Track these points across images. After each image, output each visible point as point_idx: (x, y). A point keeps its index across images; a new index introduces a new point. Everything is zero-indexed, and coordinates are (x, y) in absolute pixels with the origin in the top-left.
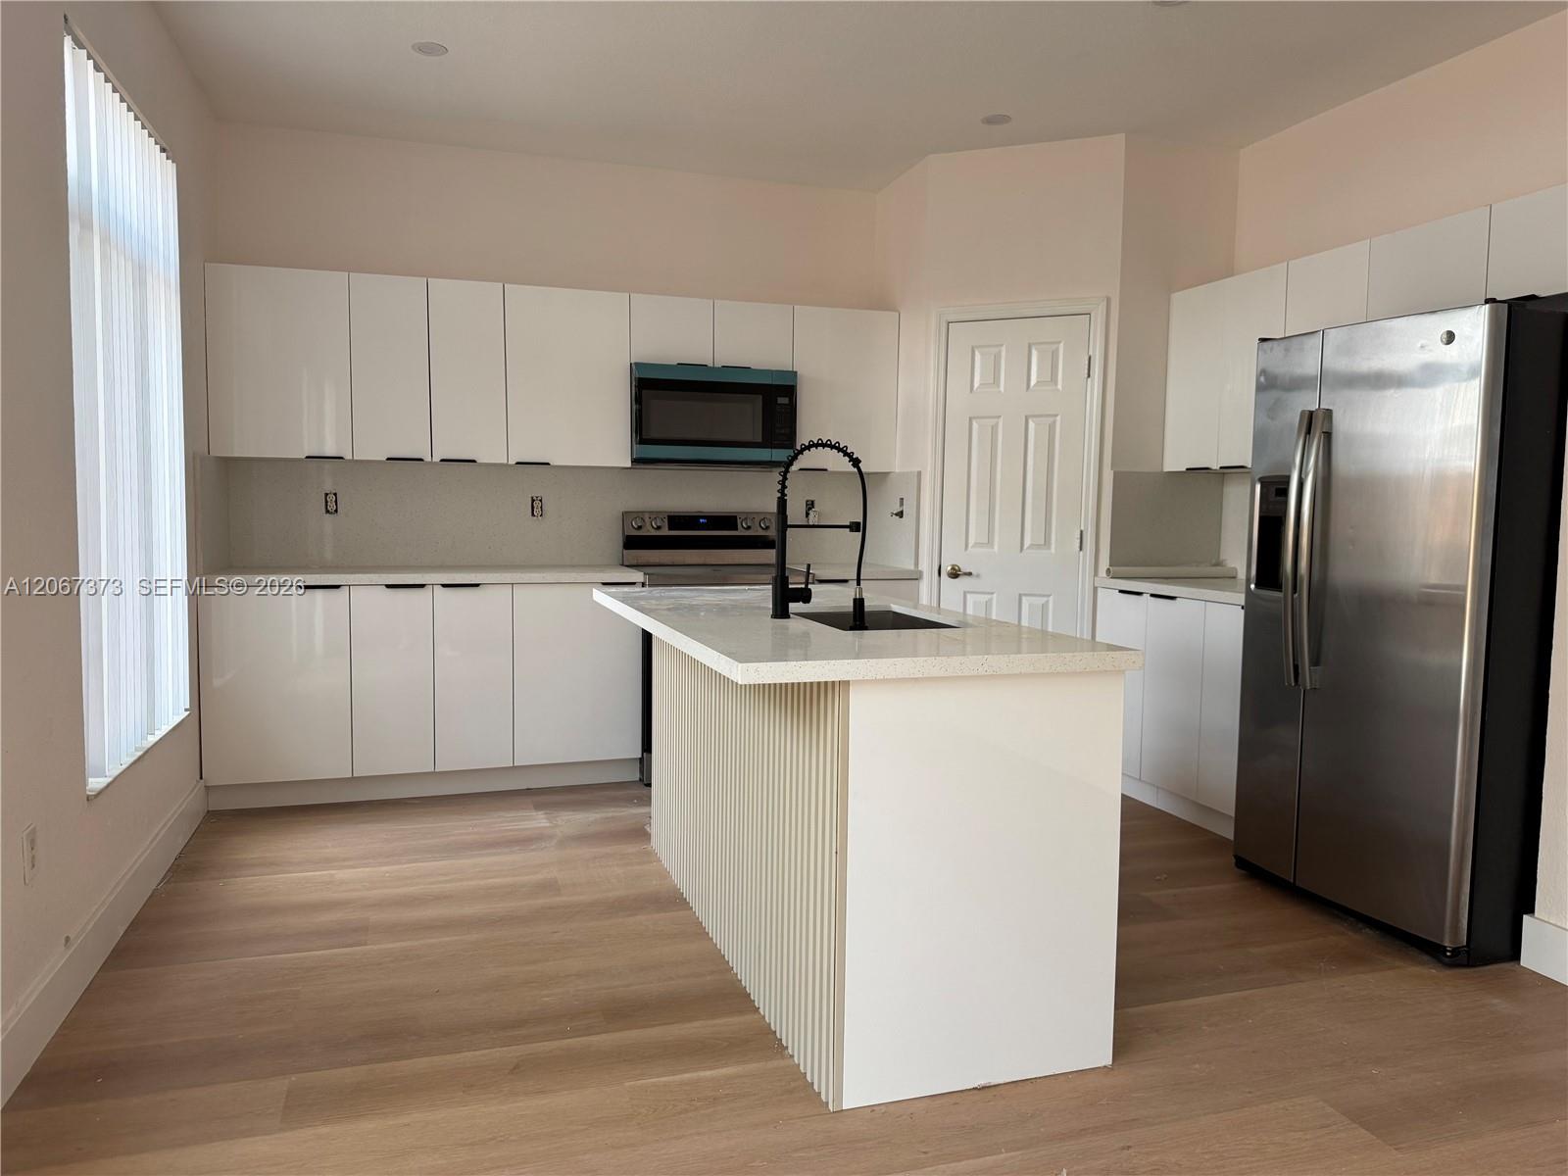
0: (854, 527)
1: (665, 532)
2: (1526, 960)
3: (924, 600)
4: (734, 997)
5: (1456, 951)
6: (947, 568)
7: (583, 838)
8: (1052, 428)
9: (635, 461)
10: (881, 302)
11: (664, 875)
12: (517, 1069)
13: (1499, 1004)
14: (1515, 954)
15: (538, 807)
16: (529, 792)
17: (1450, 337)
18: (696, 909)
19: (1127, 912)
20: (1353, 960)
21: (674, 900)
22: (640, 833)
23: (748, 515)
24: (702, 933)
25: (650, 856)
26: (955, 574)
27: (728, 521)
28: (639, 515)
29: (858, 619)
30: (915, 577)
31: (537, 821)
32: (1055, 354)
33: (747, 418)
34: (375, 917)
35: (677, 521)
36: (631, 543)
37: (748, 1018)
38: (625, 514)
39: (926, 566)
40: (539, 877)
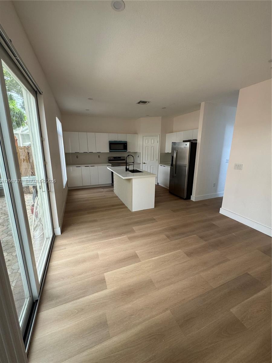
0: (133, 163)
1: (113, 159)
2: (191, 199)
3: (141, 169)
4: (123, 204)
5: (185, 198)
6: (143, 163)
7: (107, 191)
8: (154, 148)
9: (110, 152)
10: (136, 133)
11: (116, 195)
12: (106, 210)
13: (188, 203)
14: (190, 199)
15: (102, 188)
16: (100, 187)
17: (186, 145)
18: (119, 197)
19: (155, 197)
20: (176, 200)
21: (117, 197)
22: (113, 191)
23: (122, 157)
24: (120, 200)
25: (114, 193)
26: (144, 163)
27: (120, 158)
28: (110, 157)
29: (134, 171)
30: (140, 164)
31: (102, 190)
32: (154, 140)
33: (122, 147)
34: (89, 199)
35: (114, 158)
36: (109, 160)
37: (125, 206)
38: (109, 157)
39: (141, 163)
40: (104, 195)
